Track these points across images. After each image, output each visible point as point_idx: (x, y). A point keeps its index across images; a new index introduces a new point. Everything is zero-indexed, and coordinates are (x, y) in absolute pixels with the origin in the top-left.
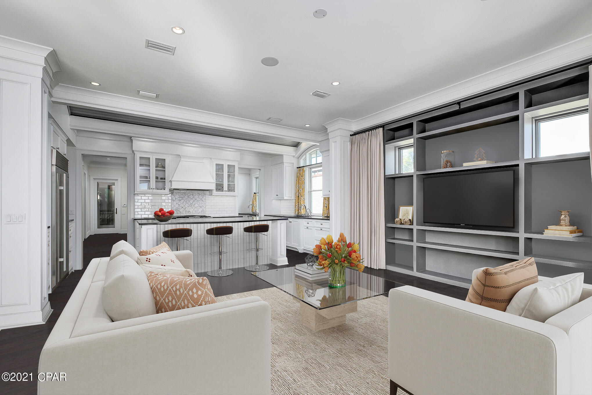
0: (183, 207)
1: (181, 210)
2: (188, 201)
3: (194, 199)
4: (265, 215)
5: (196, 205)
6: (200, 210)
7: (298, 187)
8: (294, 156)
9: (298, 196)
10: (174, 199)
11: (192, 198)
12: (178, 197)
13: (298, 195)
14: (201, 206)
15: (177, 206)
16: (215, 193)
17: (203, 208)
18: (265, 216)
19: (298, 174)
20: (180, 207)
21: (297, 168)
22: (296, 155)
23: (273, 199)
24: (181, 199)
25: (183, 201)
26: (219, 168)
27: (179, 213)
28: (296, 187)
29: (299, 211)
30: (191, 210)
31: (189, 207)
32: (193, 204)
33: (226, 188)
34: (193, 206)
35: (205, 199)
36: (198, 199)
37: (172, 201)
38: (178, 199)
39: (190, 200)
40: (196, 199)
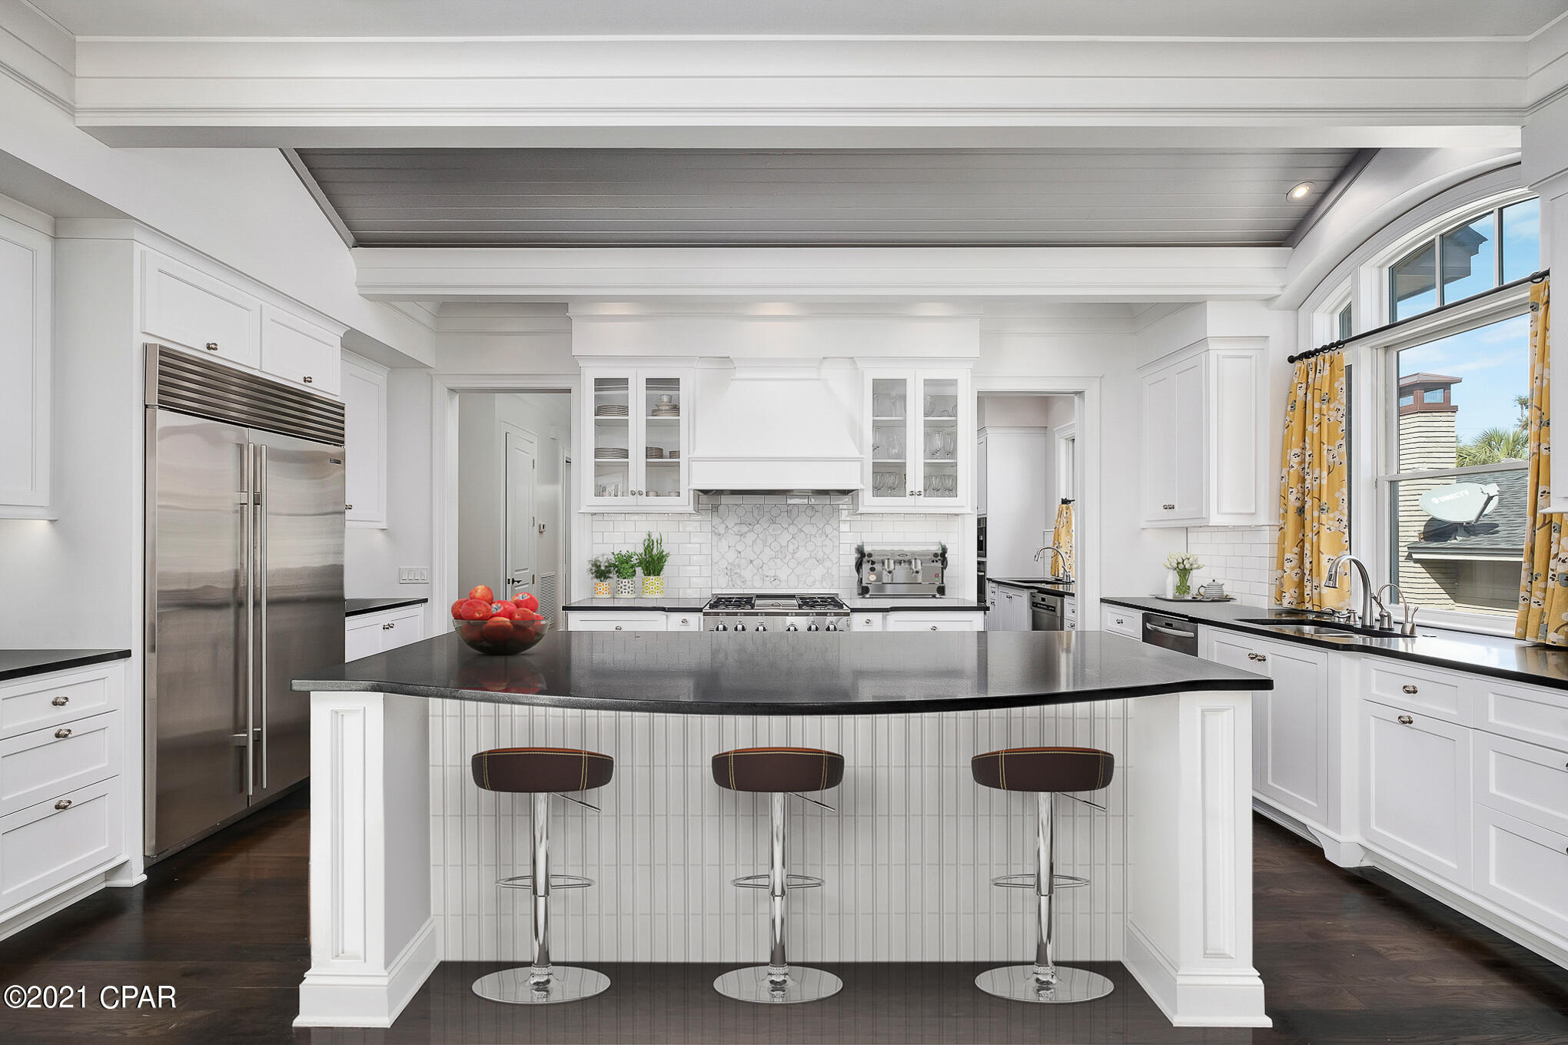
0: (751, 562)
1: (748, 573)
2: (770, 540)
3: (793, 529)
4: (1103, 600)
5: (802, 554)
6: (818, 572)
7: (1295, 461)
8: (1268, 300)
9: (1301, 511)
10: (721, 530)
11: (785, 526)
12: (736, 524)
13: (1298, 504)
14: (820, 555)
15: (731, 556)
16: (868, 501)
17: (828, 564)
18: (1106, 607)
19: (1301, 393)
20: (743, 561)
21: (1292, 360)
22: (1283, 287)
23: (1147, 524)
24: (745, 529)
25: (751, 536)
26: (888, 394)
27: (739, 583)
28: (1285, 462)
29: (1307, 591)
30: (783, 574)
31: (776, 560)
32: (791, 549)
33: (915, 478)
34: (789, 556)
35: (838, 529)
36: (808, 529)
37: (715, 537)
38: (736, 529)
39: (779, 532)
40: (801, 531)
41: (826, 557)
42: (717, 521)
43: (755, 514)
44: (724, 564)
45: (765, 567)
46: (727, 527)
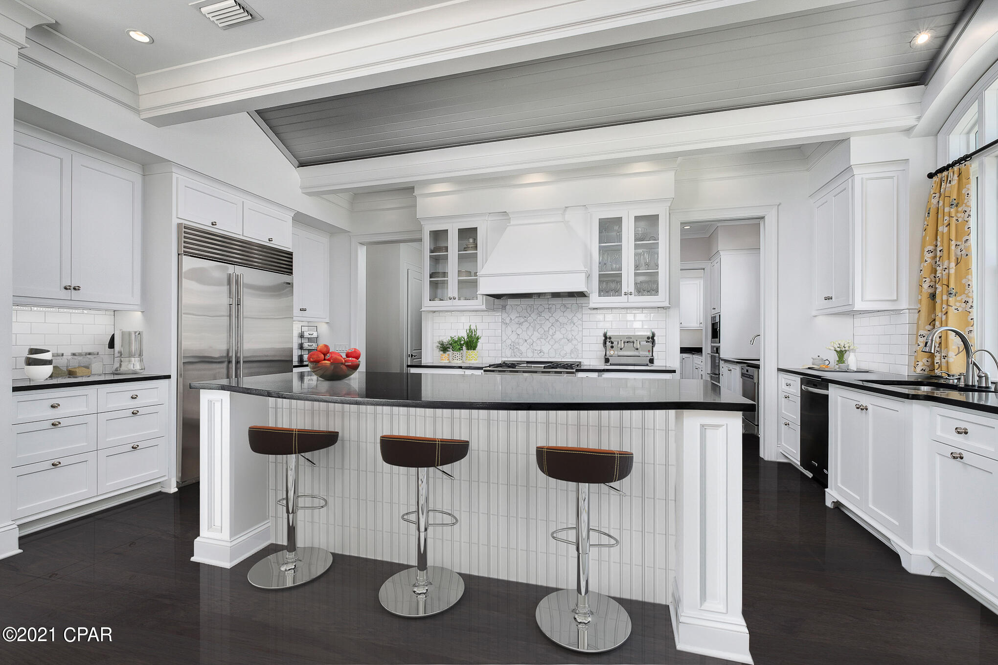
0: (526, 341)
1: (523, 348)
2: (538, 326)
3: (552, 320)
4: (780, 370)
5: (558, 335)
6: (568, 348)
7: (928, 256)
8: (908, 130)
9: (933, 296)
10: (508, 321)
11: (547, 318)
12: (517, 317)
13: (931, 291)
14: (570, 337)
15: (513, 337)
16: (595, 299)
17: (575, 342)
19: (934, 201)
20: (521, 341)
21: (931, 176)
22: (919, 118)
23: (814, 313)
24: (522, 320)
25: (526, 325)
27: (518, 354)
28: (922, 260)
29: (937, 360)
30: (546, 349)
31: (541, 340)
32: (551, 333)
33: (628, 282)
34: (550, 337)
35: (581, 319)
36: (562, 320)
37: (504, 326)
38: (517, 320)
39: (543, 322)
40: (557, 321)
41: (573, 338)
42: (505, 315)
43: (528, 311)
44: (509, 342)
45: (534, 344)
46: (511, 319)
